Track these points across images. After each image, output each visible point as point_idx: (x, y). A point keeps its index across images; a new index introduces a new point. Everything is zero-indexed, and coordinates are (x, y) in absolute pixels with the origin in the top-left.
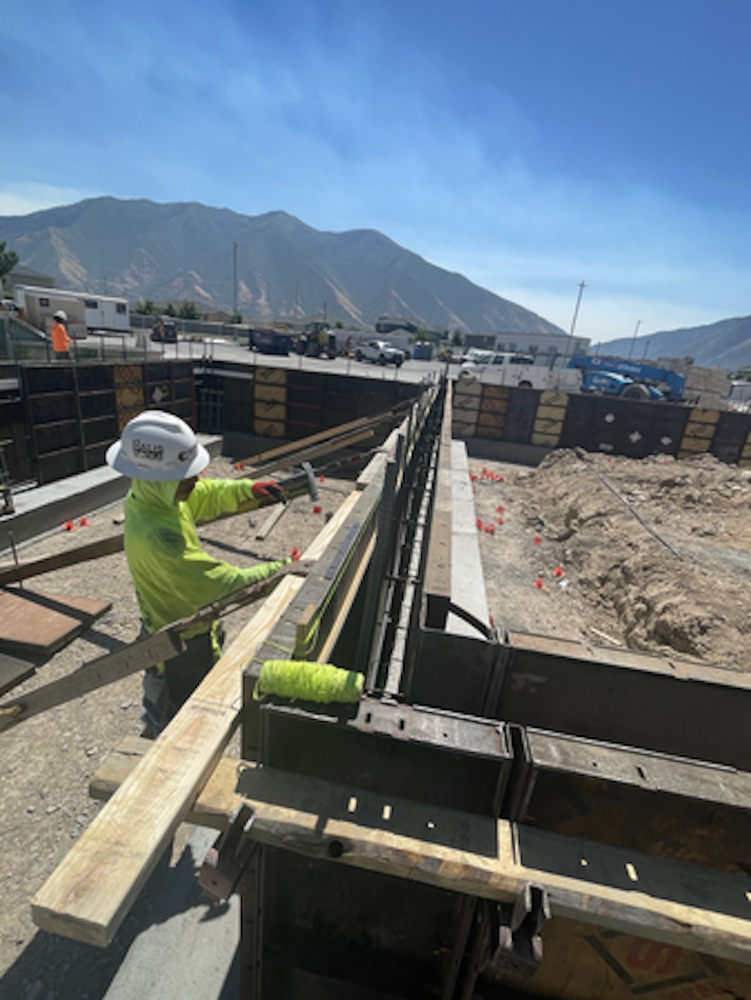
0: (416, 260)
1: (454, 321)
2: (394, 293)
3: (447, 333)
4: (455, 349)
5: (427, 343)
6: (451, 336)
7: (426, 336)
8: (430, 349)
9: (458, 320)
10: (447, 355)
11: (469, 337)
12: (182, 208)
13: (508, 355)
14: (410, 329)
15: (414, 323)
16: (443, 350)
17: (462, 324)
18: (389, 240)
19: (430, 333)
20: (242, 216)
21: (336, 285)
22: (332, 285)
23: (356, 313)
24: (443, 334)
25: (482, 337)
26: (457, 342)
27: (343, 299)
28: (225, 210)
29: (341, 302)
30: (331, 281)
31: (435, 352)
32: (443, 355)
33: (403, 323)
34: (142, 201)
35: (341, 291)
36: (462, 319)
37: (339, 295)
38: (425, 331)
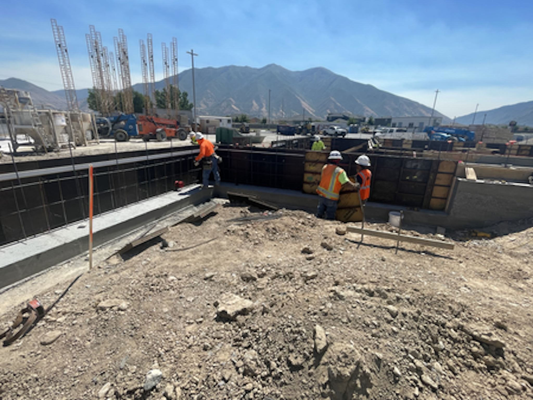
0: (345, 80)
1: (367, 111)
2: (333, 99)
3: (365, 119)
4: (370, 127)
5: (356, 125)
6: (367, 120)
7: (354, 121)
8: (357, 128)
9: (369, 110)
10: (366, 130)
11: (376, 120)
12: (226, 69)
13: (395, 129)
14: (345, 118)
15: (347, 115)
16: (364, 127)
17: (372, 112)
18: (329, 71)
19: (356, 119)
20: (255, 69)
21: (301, 98)
22: (299, 98)
23: (312, 111)
24: (362, 119)
25: (384, 119)
26: (370, 123)
27: (305, 105)
28: (246, 67)
29: (303, 106)
30: (299, 96)
31: (360, 129)
32: (364, 130)
33: (341, 116)
34: (209, 68)
35: (304, 101)
36: (372, 109)
37: (303, 102)
38: (354, 119)
